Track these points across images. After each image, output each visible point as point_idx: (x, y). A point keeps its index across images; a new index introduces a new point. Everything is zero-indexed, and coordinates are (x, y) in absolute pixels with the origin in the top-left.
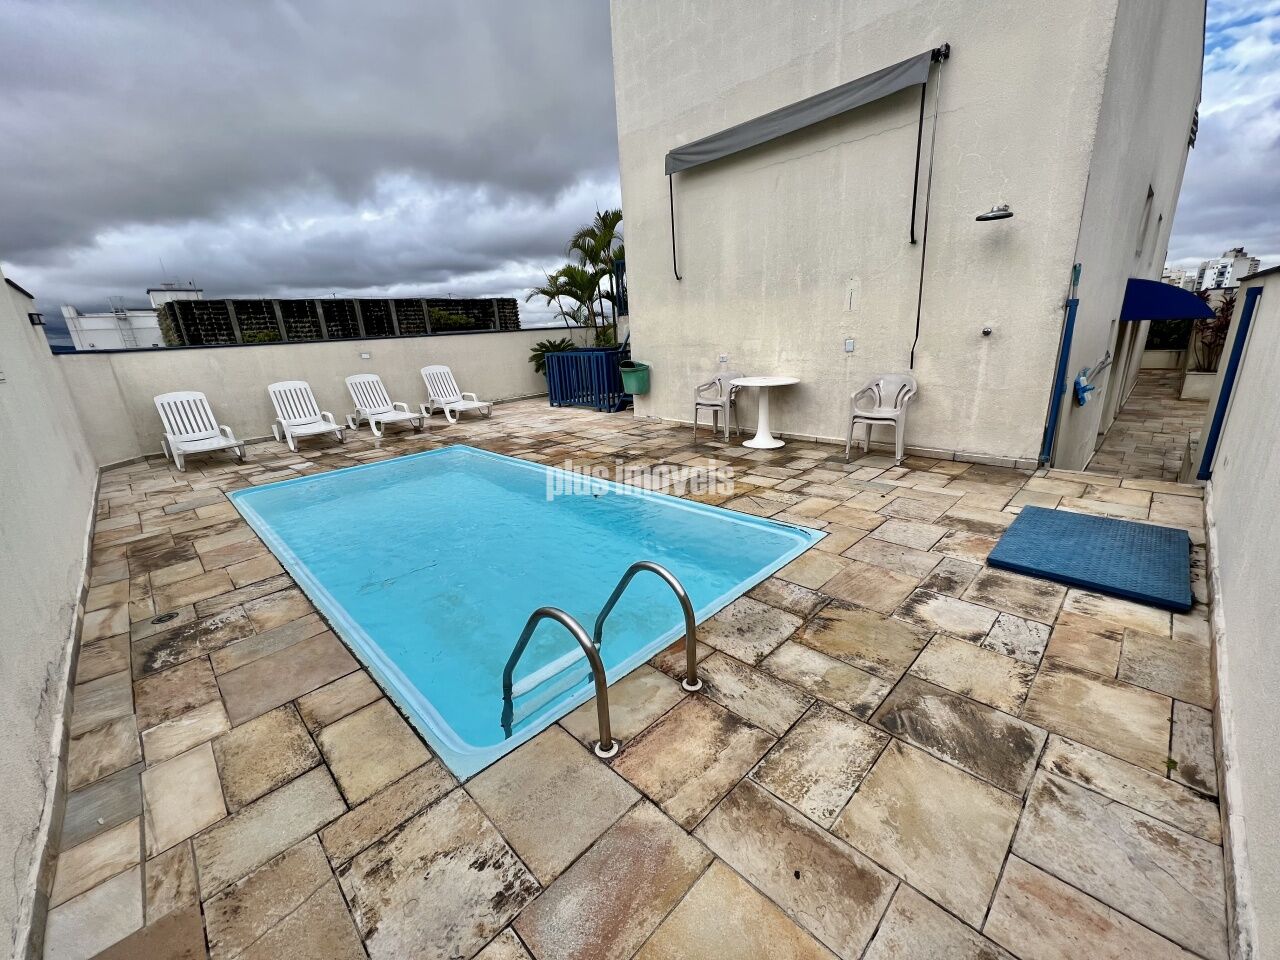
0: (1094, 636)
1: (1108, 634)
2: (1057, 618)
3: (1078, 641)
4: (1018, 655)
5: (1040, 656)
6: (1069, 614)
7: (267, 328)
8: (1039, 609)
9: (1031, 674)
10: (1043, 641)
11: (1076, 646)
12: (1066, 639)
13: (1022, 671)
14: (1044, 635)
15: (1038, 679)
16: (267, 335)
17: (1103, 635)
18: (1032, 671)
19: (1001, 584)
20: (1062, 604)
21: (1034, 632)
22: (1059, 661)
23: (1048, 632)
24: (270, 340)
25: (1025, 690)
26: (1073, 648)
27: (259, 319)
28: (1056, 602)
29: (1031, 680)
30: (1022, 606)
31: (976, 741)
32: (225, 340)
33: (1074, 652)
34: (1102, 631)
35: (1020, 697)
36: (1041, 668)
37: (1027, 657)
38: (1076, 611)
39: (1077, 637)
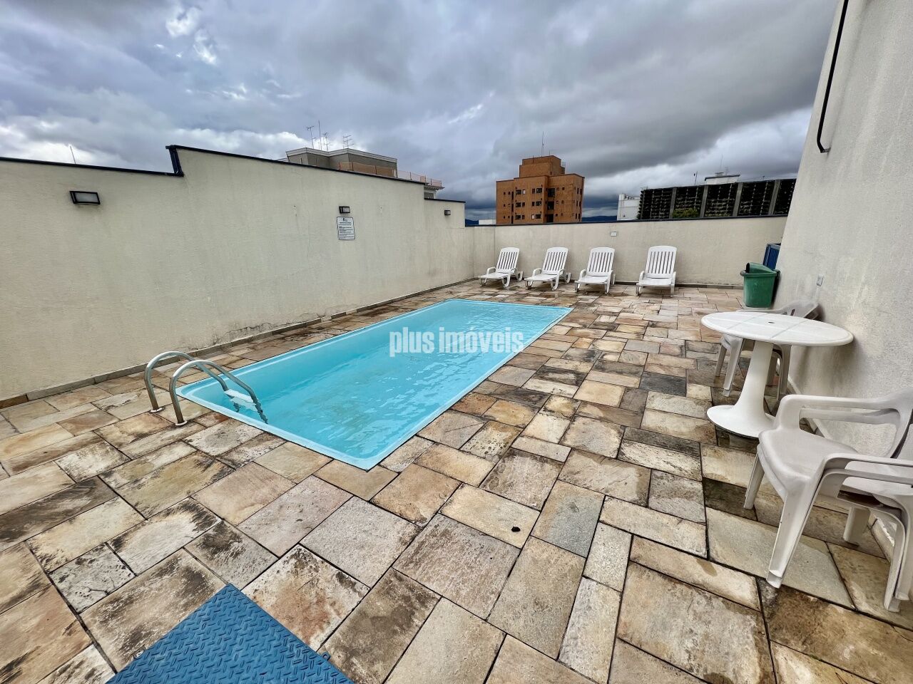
0: (28, 651)
1: (15, 671)
2: (85, 628)
3: (38, 626)
4: (73, 565)
5: (56, 582)
6: (79, 648)
7: (692, 207)
8: (113, 615)
9: (46, 565)
10: (70, 594)
11: (35, 622)
12: (50, 618)
13: (55, 560)
14: (75, 600)
15: (37, 567)
16: (690, 212)
17: (18, 662)
18: (48, 567)
19: (184, 596)
20: (102, 652)
21: (86, 592)
22: (37, 594)
23: (75, 605)
24: (690, 216)
25: (37, 554)
26: (35, 617)
27: (690, 200)
28: (110, 645)
29: (42, 561)
30: (130, 601)
31: (35, 515)
32: (662, 215)
33: (32, 614)
34: (23, 666)
35: (36, 548)
36: (44, 576)
37: (64, 571)
38: (77, 660)
39: (44, 629)
